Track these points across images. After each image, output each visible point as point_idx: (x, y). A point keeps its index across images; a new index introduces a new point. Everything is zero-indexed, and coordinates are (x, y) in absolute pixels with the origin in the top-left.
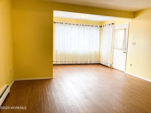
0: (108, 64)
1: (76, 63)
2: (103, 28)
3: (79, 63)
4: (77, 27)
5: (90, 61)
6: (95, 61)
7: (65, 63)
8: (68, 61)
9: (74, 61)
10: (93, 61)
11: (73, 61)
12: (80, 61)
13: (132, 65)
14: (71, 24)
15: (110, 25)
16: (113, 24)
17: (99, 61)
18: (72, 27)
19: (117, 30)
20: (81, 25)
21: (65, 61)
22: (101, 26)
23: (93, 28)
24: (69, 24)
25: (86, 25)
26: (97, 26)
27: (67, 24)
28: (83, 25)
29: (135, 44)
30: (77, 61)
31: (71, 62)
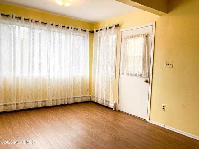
0: (108, 102)
1: (44, 105)
2: (97, 36)
3: (51, 104)
4: (44, 27)
5: (74, 98)
6: (82, 97)
7: (17, 107)
8: (25, 103)
9: (40, 101)
10: (78, 97)
11: (37, 102)
12: (53, 100)
13: (166, 108)
14: (30, 20)
15: (110, 28)
16: (118, 25)
17: (90, 96)
18: (32, 26)
19: (126, 38)
20: (54, 25)
21: (17, 104)
22: (93, 32)
23: (78, 34)
24: (24, 19)
25: (64, 27)
26: (85, 31)
27: (20, 18)
28: (58, 26)
29: (172, 64)
30: (46, 101)
31: (31, 104)
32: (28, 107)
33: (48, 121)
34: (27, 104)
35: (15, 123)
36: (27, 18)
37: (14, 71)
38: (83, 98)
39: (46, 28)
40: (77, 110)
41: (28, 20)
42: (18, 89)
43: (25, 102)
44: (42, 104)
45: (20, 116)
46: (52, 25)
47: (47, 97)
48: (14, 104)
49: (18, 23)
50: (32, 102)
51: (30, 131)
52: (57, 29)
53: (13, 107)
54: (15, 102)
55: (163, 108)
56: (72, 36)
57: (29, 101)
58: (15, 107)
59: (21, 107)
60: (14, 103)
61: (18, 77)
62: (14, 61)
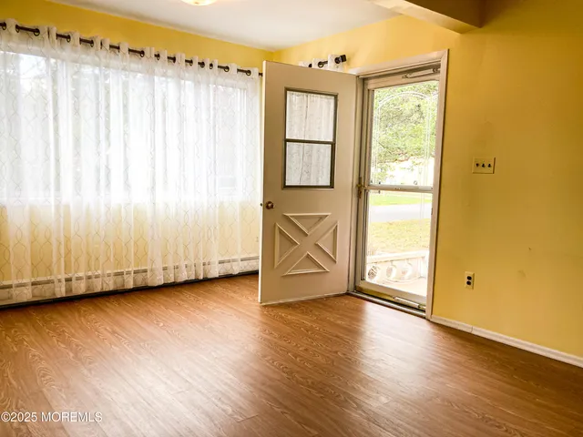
1: (140, 283)
3: (159, 280)
4: (135, 63)
5: (221, 262)
6: (242, 260)
7: (69, 290)
8: (89, 278)
9: (128, 273)
10: (233, 261)
11: (122, 274)
12: (165, 269)
13: (476, 281)
14: (97, 43)
18: (103, 60)
20: (164, 56)
21: (69, 280)
23: (229, 81)
24: (81, 40)
25: (191, 62)
26: (248, 72)
27: (68, 37)
28: (174, 59)
29: (492, 165)
30: (145, 271)
31: (106, 279)
32: (98, 289)
33: (162, 324)
34: (94, 280)
35: (73, 331)
36: (86, 37)
37: (58, 188)
38: (245, 263)
39: (140, 66)
40: (232, 294)
41: (92, 42)
42: (68, 240)
43: (90, 273)
44: (135, 281)
45: (79, 312)
46: (158, 56)
47: (149, 261)
48: (60, 281)
49: (64, 53)
50: (109, 275)
51: (117, 349)
52: (171, 69)
53: (57, 289)
54: (63, 276)
55: (469, 283)
56: (212, 87)
57: (100, 272)
58: (63, 289)
59: (80, 288)
60: (60, 277)
61: (67, 207)
62: (57, 161)
